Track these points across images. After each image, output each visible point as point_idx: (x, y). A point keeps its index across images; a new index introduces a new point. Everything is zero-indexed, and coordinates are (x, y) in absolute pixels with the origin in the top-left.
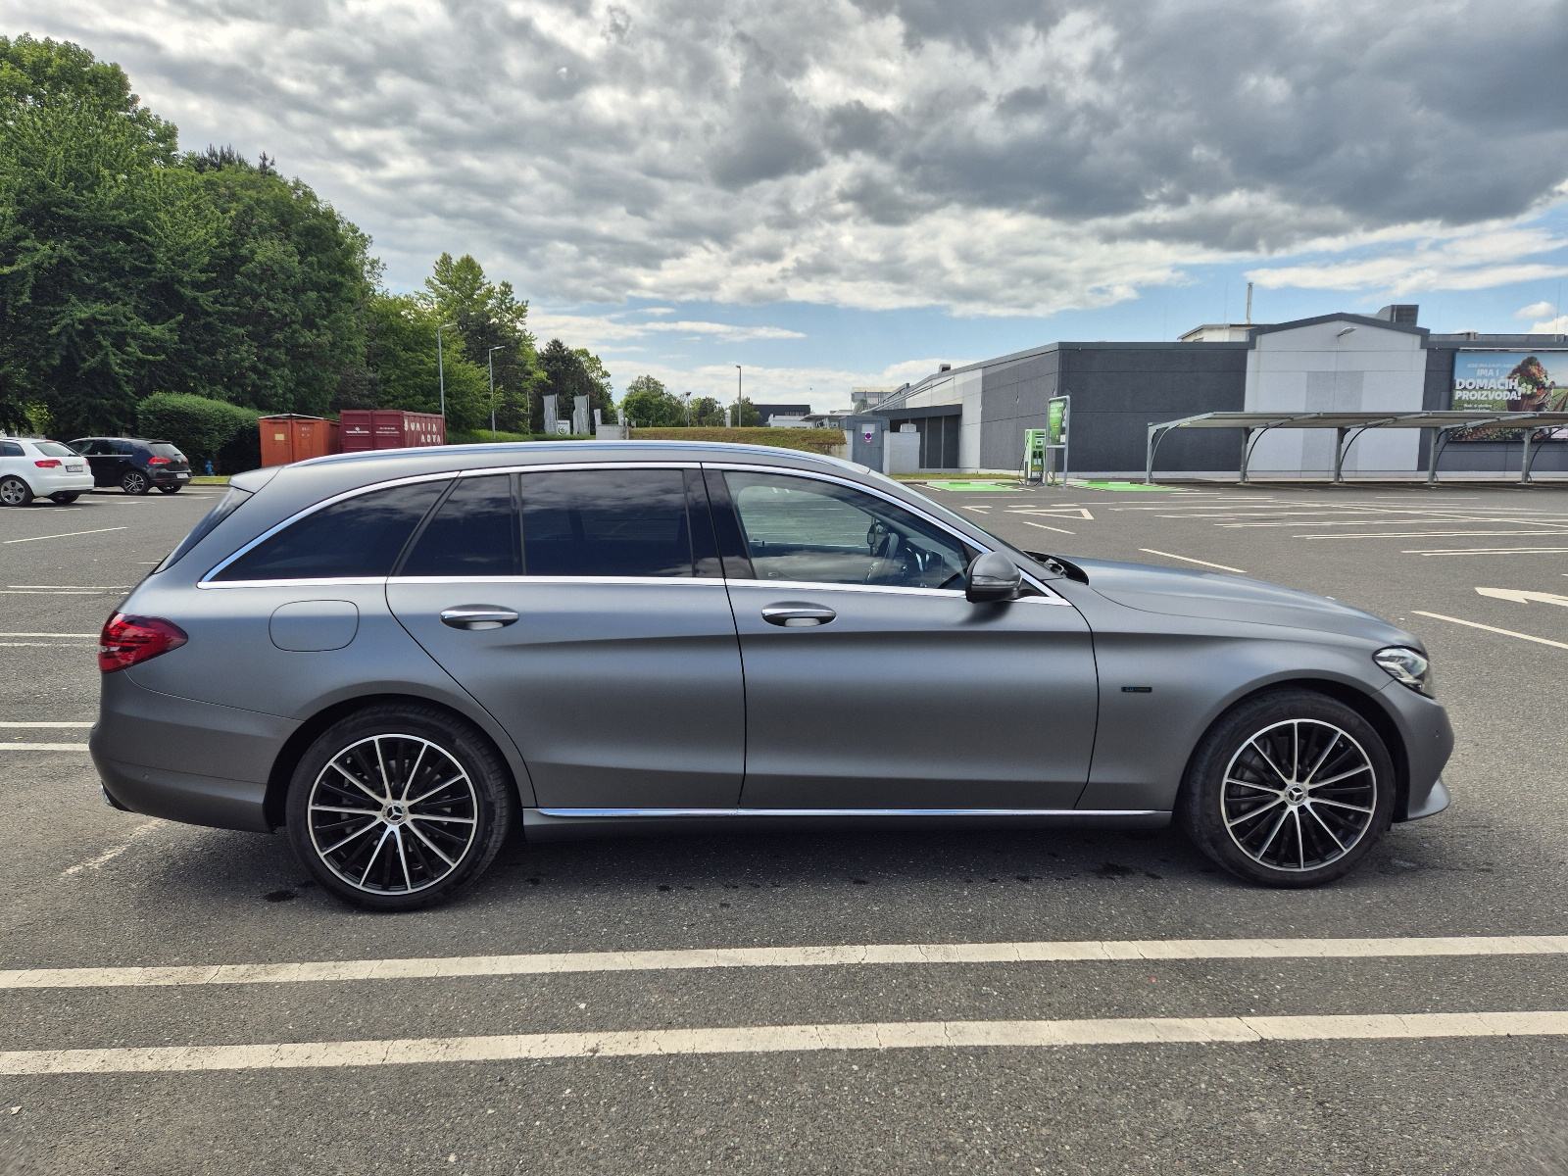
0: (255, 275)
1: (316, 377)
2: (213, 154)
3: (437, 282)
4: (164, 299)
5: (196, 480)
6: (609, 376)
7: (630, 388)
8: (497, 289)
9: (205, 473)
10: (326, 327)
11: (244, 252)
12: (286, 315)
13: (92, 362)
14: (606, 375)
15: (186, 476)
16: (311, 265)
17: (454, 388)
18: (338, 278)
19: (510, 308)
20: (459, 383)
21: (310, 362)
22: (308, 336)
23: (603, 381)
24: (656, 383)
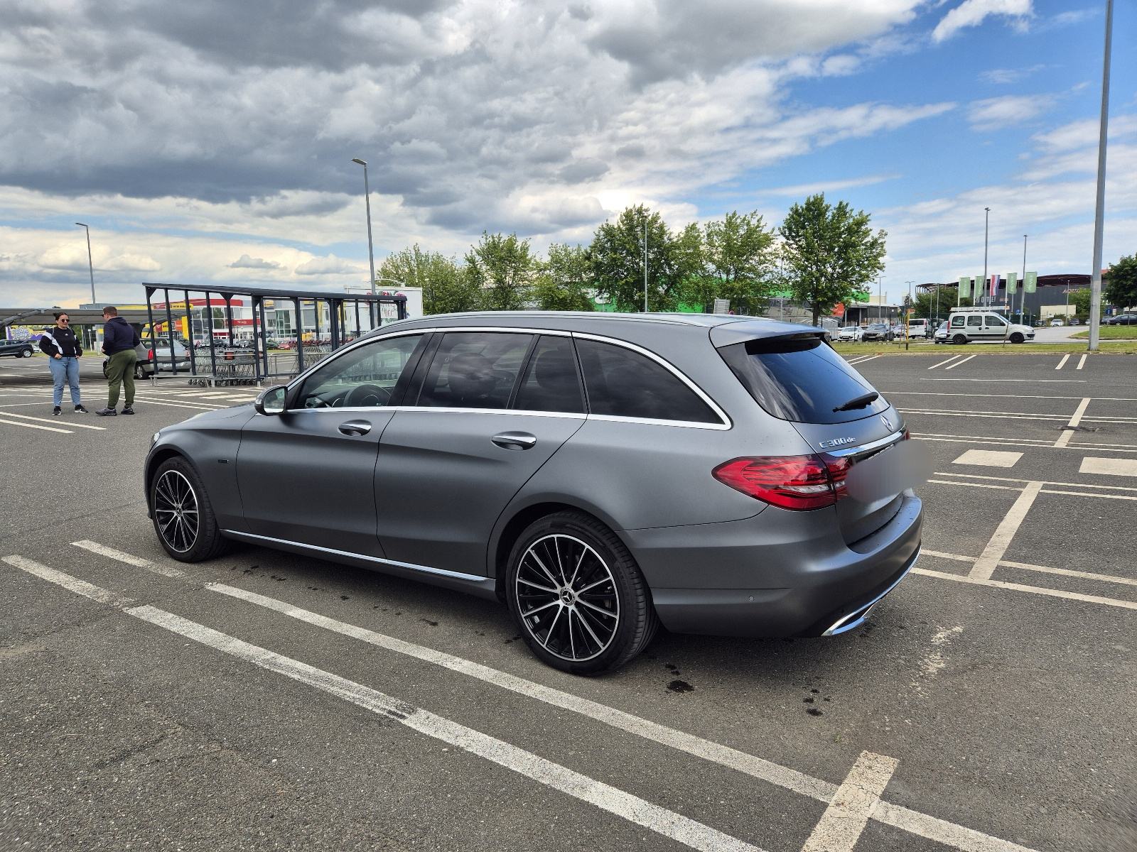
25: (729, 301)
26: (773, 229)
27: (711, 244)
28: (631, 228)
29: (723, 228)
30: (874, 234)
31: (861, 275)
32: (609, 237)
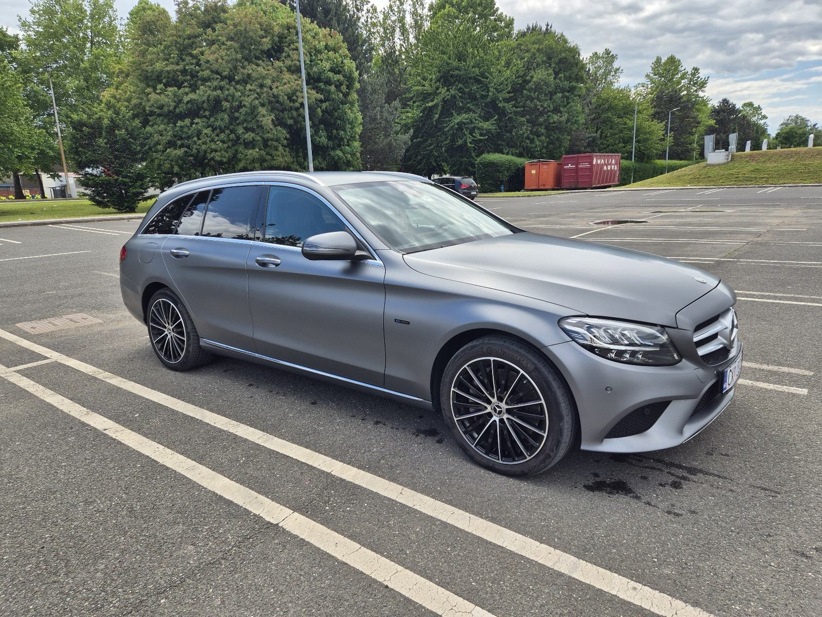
0: (532, 89)
1: (558, 139)
2: (528, 29)
3: (652, 75)
4: (492, 109)
5: (480, 195)
6: (767, 118)
7: (782, 124)
8: (690, 73)
9: (500, 191)
10: (565, 111)
11: (528, 78)
12: (545, 108)
13: (460, 142)
14: (765, 117)
15: (475, 193)
16: (560, 79)
17: (642, 136)
18: (574, 84)
19: (696, 83)
20: (645, 133)
21: (556, 131)
22: (556, 118)
23: (762, 122)
24: (803, 119)
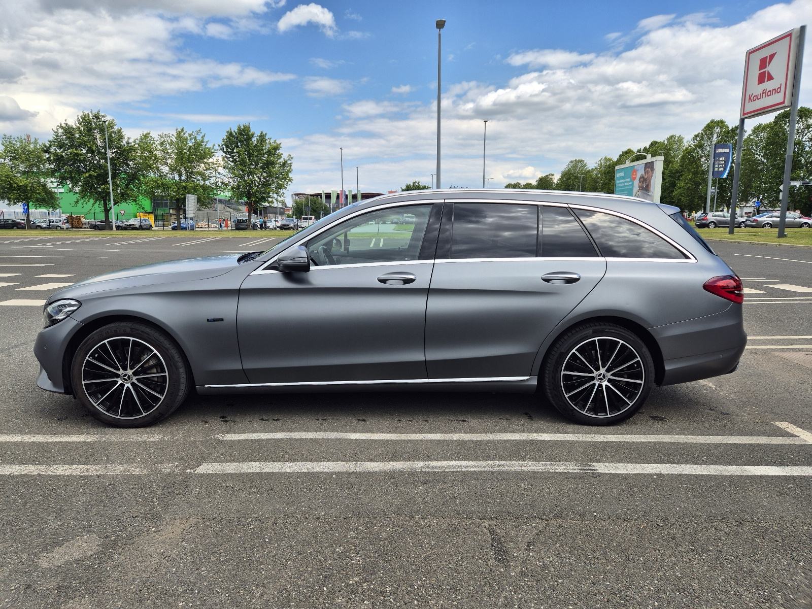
25: (196, 196)
26: (214, 146)
27: (165, 151)
28: (89, 130)
29: (174, 140)
30: (285, 156)
31: (278, 184)
32: (68, 135)
